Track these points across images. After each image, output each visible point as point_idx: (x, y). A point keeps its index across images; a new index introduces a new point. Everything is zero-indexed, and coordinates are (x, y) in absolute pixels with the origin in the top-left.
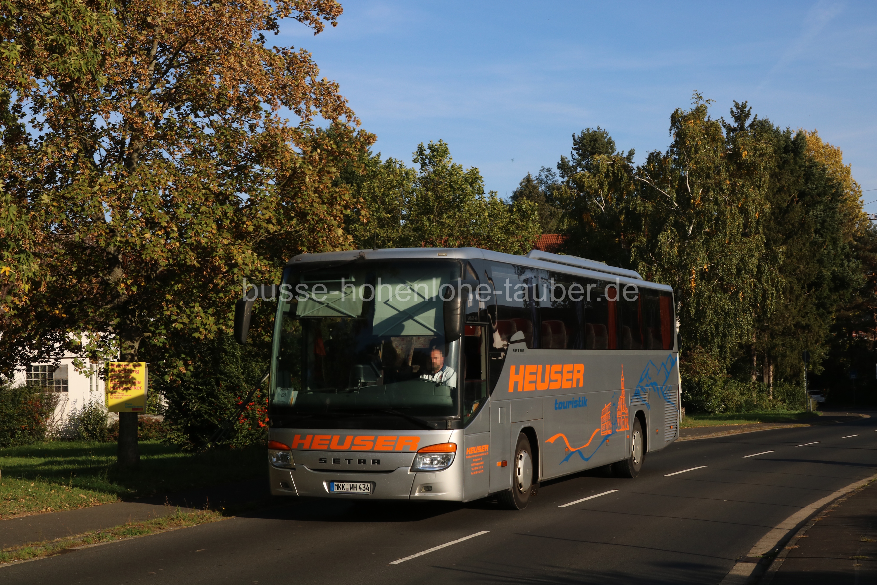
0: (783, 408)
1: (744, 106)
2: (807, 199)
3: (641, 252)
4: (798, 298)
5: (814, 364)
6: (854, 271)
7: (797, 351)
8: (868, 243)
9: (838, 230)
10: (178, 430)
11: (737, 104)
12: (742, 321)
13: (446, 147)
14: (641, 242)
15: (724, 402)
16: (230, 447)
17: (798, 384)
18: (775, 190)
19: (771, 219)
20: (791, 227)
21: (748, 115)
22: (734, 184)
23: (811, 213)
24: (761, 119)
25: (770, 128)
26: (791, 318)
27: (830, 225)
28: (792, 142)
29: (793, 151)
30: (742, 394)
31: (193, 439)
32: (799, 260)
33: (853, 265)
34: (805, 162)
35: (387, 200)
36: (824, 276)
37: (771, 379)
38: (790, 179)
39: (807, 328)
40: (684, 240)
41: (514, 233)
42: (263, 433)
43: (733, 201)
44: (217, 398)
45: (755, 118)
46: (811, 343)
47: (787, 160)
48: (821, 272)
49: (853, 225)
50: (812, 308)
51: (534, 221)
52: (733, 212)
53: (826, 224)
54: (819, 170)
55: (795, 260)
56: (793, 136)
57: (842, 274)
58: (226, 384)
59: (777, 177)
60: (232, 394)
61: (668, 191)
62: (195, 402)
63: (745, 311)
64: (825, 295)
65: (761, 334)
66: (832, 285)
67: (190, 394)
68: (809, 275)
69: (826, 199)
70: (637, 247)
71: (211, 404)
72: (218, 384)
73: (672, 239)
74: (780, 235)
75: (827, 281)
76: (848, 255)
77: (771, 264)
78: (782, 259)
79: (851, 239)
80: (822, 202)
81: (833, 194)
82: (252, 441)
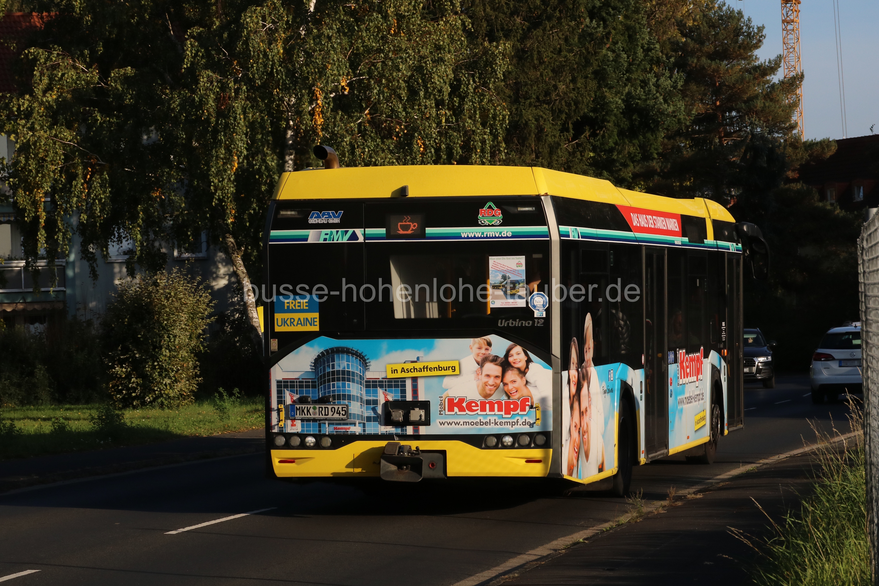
3: (206, 47)
4: (553, 150)
6: (668, 96)
8: (709, 40)
32: (557, 72)
33: (666, 83)
36: (608, 104)
40: (299, 25)
48: (604, 97)
55: (548, 73)
57: (646, 100)
64: (611, 143)
66: (625, 124)
68: (577, 103)
70: (198, 37)
73: (273, 22)
74: (518, 20)
75: (615, 115)
76: (658, 62)
77: (480, 77)
78: (502, 67)
79: (673, 32)
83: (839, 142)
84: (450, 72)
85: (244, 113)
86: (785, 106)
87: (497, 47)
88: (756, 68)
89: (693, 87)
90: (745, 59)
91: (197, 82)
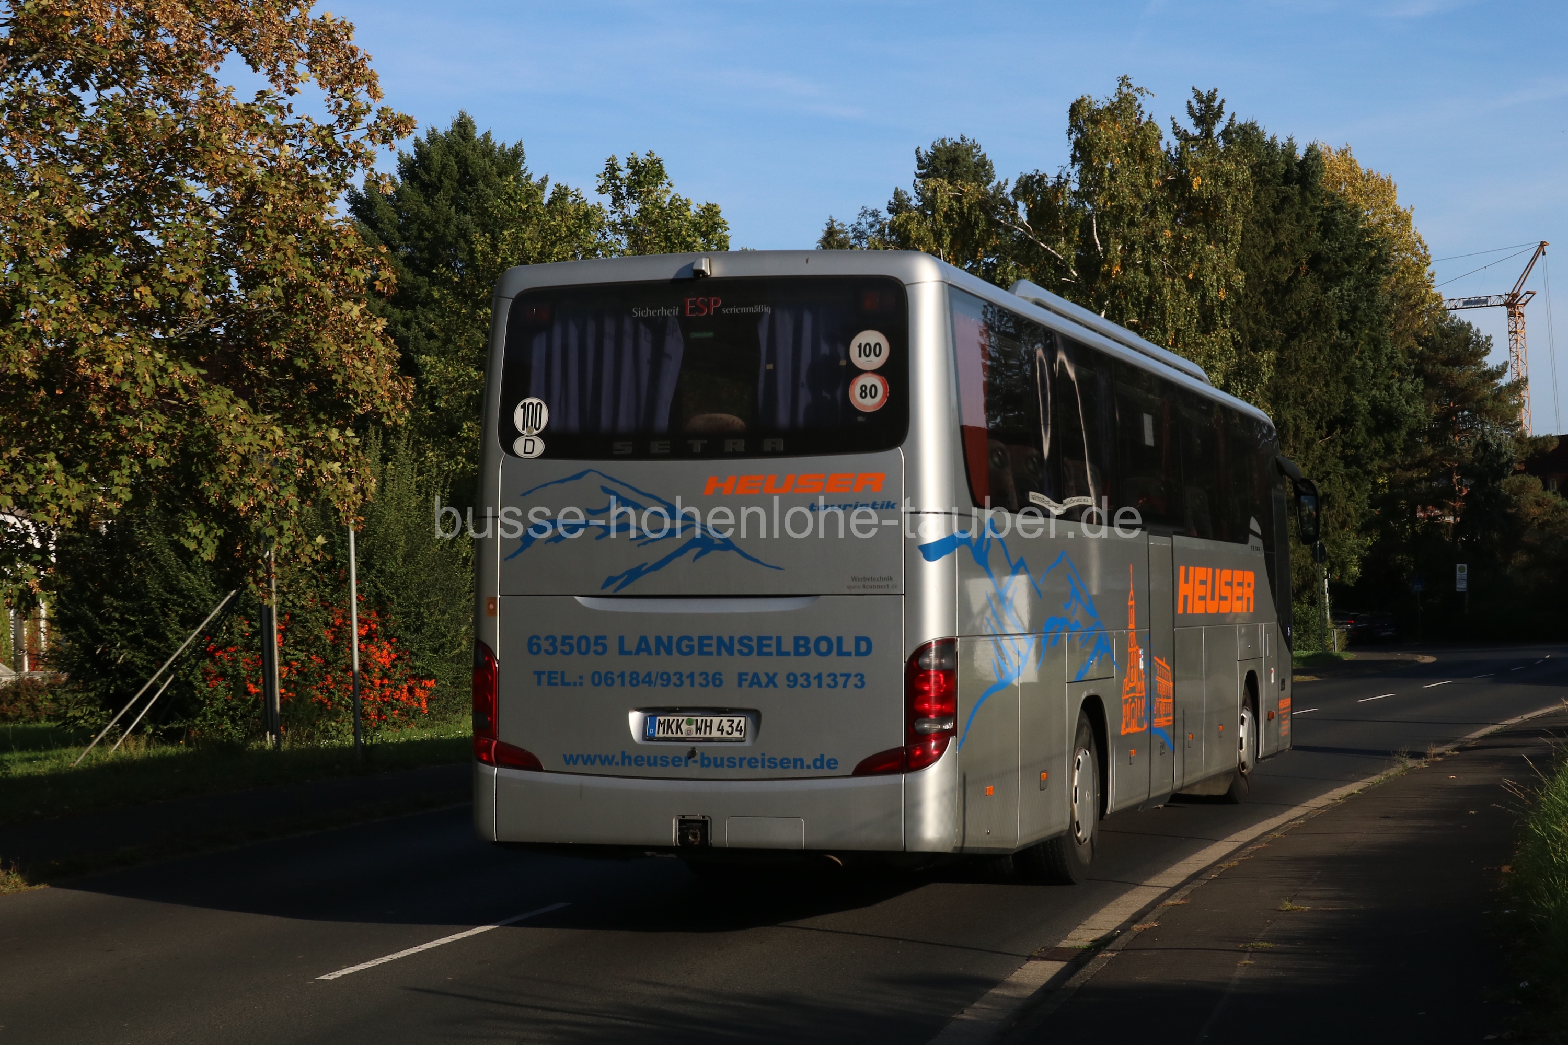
1: (1212, 97)
2: (1326, 267)
4: (1309, 444)
5: (1343, 566)
6: (1410, 399)
8: (1442, 348)
9: (1381, 324)
10: (91, 702)
11: (1198, 95)
16: (191, 733)
17: (1312, 602)
18: (1267, 251)
19: (1260, 303)
20: (1294, 317)
21: (1219, 114)
22: (1178, 238)
23: (1330, 293)
24: (1243, 123)
25: (1260, 136)
27: (1366, 315)
28: (1297, 165)
29: (1299, 181)
32: (1312, 378)
33: (1408, 387)
34: (1322, 201)
36: (1356, 406)
38: (1294, 231)
42: (256, 705)
43: (1177, 268)
44: (164, 639)
45: (1231, 120)
46: (1334, 529)
47: (1288, 197)
48: (1352, 400)
49: (1417, 316)
50: (1336, 465)
52: (1178, 287)
53: (1359, 313)
54: (1347, 215)
55: (1304, 378)
56: (1300, 154)
57: (1389, 402)
58: (180, 611)
59: (1270, 226)
61: (1064, 250)
62: (122, 647)
64: (1359, 439)
66: (1372, 423)
67: (112, 631)
68: (1329, 404)
69: (1359, 268)
71: (152, 650)
72: (165, 612)
74: (1278, 333)
75: (1363, 415)
76: (1399, 369)
77: (1247, 383)
78: (1267, 373)
79: (1411, 342)
80: (1351, 273)
81: (1371, 259)
82: (233, 721)
83: (1559, 437)
84: (1220, 377)
86: (1511, 406)
87: (1262, 356)
88: (1485, 373)
89: (1430, 391)
90: (1474, 365)
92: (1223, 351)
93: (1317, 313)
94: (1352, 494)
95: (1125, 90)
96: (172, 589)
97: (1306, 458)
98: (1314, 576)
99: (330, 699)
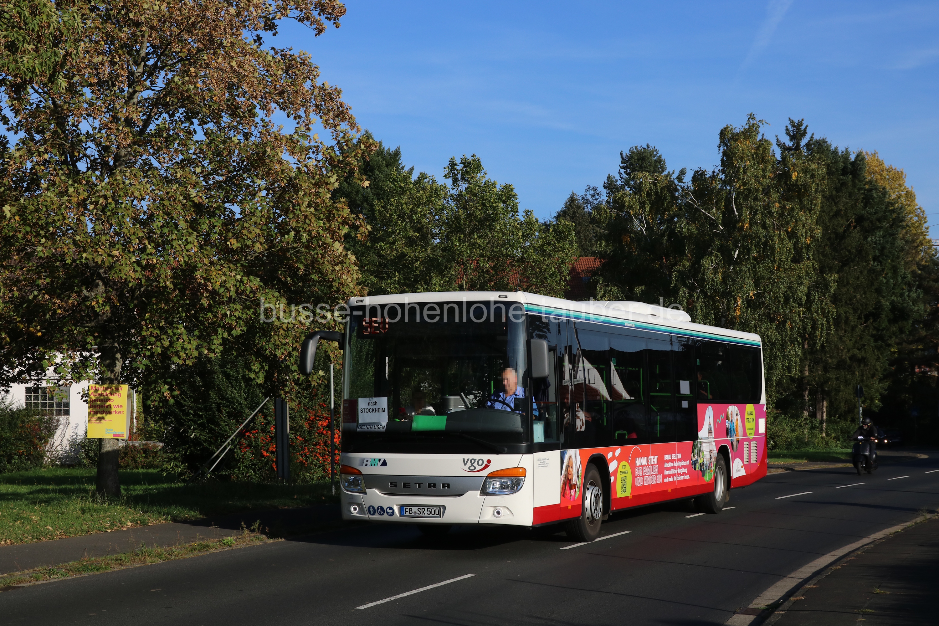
0: (836, 446)
1: (800, 124)
2: (866, 224)
3: (683, 276)
4: (853, 328)
5: (872, 400)
6: (915, 302)
7: (851, 386)
8: (933, 272)
9: (898, 257)
10: (175, 459)
11: (792, 122)
12: (789, 352)
13: (479, 162)
14: (684, 266)
15: (773, 439)
16: (231, 477)
17: (853, 420)
18: (831, 214)
19: (826, 245)
20: (847, 253)
21: (804, 134)
22: (783, 208)
23: (869, 239)
24: (818, 139)
25: (828, 147)
26: (846, 350)
27: (890, 252)
28: (851, 163)
29: (852, 173)
30: (793, 431)
31: (192, 468)
32: (856, 288)
33: (914, 295)
34: (864, 185)
35: (415, 218)
36: (882, 306)
37: (825, 415)
38: (847, 203)
39: (862, 361)
40: (729, 266)
41: (550, 255)
42: (267, 463)
43: (782, 225)
44: (217, 424)
45: (812, 137)
46: (868, 378)
47: (845, 183)
48: (880, 302)
49: (918, 253)
50: (869, 340)
51: (571, 242)
52: (782, 236)
53: (885, 251)
54: (880, 194)
55: (851, 289)
56: (852, 158)
57: (902, 304)
58: (227, 410)
59: (833, 200)
60: (234, 421)
61: (715, 214)
62: (194, 429)
63: (792, 342)
64: (884, 325)
65: (813, 367)
66: (891, 316)
67: (190, 420)
68: (866, 305)
69: (885, 224)
70: (679, 271)
71: (211, 431)
72: (219, 411)
73: (717, 264)
74: (836, 262)
75: (886, 311)
76: (908, 284)
77: (821, 292)
78: (833, 287)
79: (915, 267)
80: (881, 227)
81: (893, 219)
82: (254, 471)
84: (806, 288)
85: (701, 309)
87: (830, 277)
89: (926, 297)
91: (678, 293)
92: (807, 274)
93: (860, 252)
94: (879, 358)
95: (752, 122)
96: (223, 398)
97: (852, 336)
98: (855, 405)
99: (306, 461)
